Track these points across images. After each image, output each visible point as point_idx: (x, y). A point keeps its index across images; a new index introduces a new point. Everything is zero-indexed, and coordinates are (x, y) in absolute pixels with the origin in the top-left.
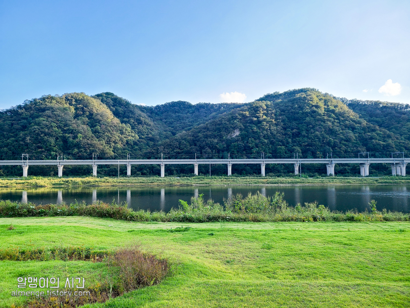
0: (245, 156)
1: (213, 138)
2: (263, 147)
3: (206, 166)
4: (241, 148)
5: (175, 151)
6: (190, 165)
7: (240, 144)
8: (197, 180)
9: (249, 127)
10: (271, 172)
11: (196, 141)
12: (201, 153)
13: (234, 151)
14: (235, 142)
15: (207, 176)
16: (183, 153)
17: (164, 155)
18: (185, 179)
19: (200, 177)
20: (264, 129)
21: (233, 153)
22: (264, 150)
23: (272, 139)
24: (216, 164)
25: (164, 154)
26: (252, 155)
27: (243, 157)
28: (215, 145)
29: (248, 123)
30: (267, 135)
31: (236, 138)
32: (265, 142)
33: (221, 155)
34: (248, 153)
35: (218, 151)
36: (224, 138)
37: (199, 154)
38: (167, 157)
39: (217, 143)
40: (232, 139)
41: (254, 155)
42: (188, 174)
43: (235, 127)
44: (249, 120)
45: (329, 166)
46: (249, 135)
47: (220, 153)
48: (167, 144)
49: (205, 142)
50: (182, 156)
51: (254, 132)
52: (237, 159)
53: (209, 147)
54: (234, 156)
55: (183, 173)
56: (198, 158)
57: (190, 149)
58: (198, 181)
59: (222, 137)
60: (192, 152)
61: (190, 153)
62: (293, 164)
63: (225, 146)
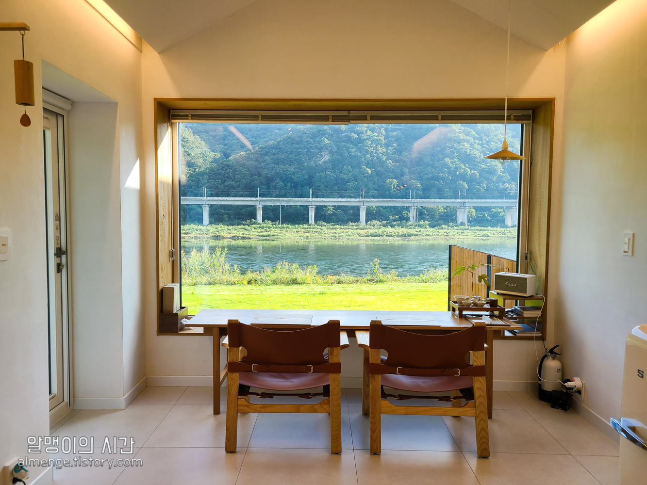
0: (336, 194)
1: (288, 164)
2: (365, 179)
3: (275, 209)
4: (330, 182)
5: (226, 183)
6: (251, 206)
7: (330, 176)
8: (259, 230)
9: (344, 149)
10: (375, 219)
11: (260, 168)
12: (268, 188)
13: (319, 186)
14: (323, 171)
15: (275, 224)
16: (239, 187)
17: (209, 190)
18: (241, 229)
19: (265, 225)
20: (367, 152)
21: (318, 188)
22: (366, 185)
23: (379, 168)
24: (291, 206)
25: (209, 188)
26: (347, 193)
27: (333, 195)
28: (290, 176)
29: (343, 142)
30: (371, 161)
31: (323, 165)
32: (367, 173)
33: (299, 192)
34: (342, 190)
35: (296, 185)
36: (305, 164)
37: (266, 190)
38: (213, 192)
39: (294, 173)
40: (317, 166)
41: (350, 192)
42: (246, 221)
43: (322, 148)
44: (344, 137)
45: (460, 210)
46: (344, 161)
47: (298, 188)
48: (213, 172)
49: (274, 171)
50: (238, 191)
51: (351, 157)
52: (324, 198)
53: (281, 178)
54: (320, 193)
55: (238, 219)
56: (262, 195)
57: (251, 181)
58: (261, 232)
59: (302, 163)
60: (253, 187)
61: (251, 188)
62: (408, 208)
63: (306, 177)
